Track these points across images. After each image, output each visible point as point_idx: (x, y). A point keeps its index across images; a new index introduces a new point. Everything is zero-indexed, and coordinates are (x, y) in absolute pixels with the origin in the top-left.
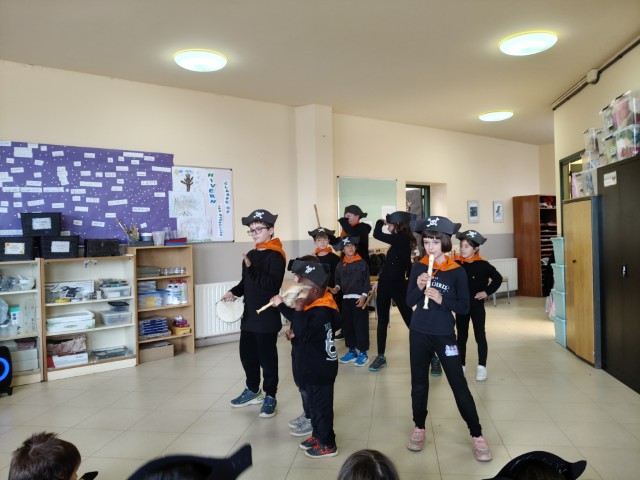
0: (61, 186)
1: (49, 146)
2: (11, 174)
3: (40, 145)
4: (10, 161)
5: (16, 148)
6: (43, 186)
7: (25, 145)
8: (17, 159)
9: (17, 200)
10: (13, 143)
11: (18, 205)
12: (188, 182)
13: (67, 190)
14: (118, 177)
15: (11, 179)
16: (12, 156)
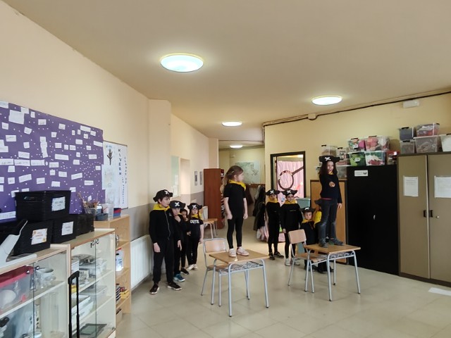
0: (42, 159)
1: (37, 113)
2: (6, 143)
3: (30, 110)
4: (5, 126)
5: (11, 112)
6: (30, 159)
7: (18, 109)
8: (12, 125)
9: (11, 175)
10: (10, 104)
11: (11, 181)
12: (110, 156)
13: (47, 163)
14: (77, 150)
15: (6, 149)
16: (7, 121)
